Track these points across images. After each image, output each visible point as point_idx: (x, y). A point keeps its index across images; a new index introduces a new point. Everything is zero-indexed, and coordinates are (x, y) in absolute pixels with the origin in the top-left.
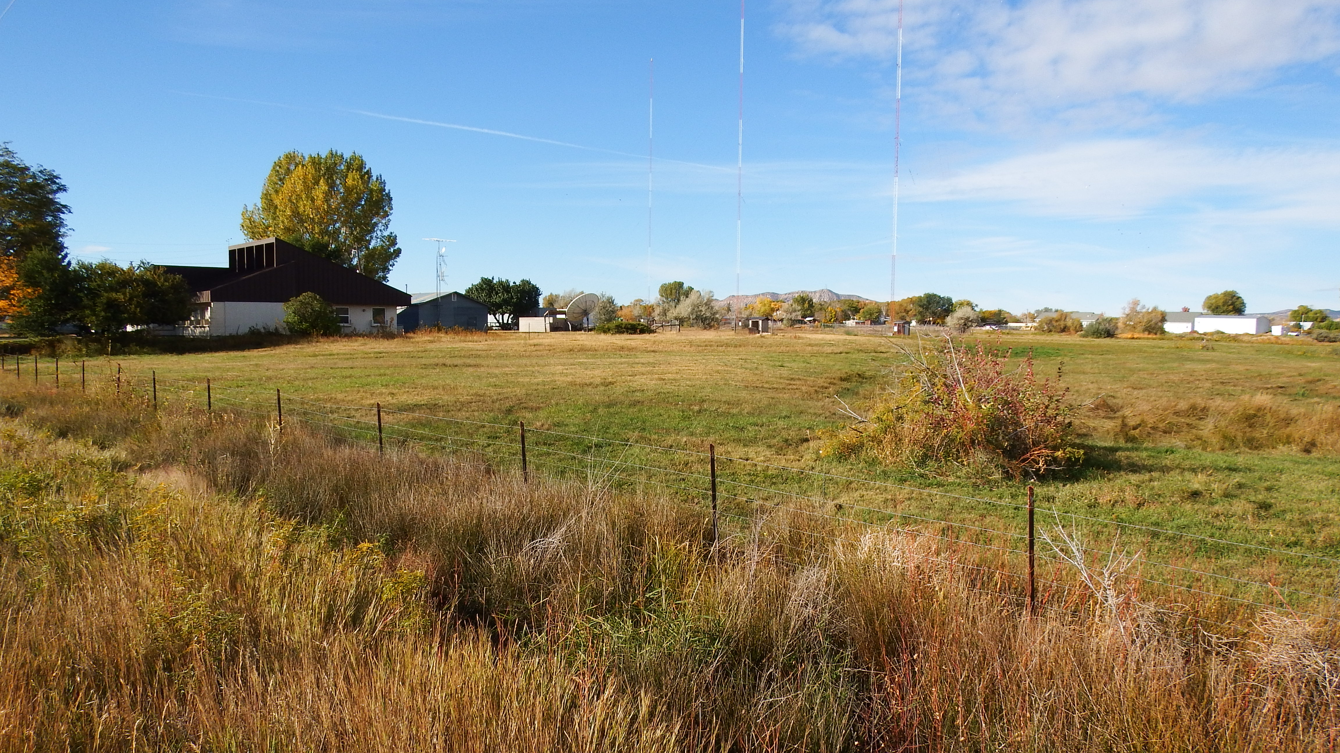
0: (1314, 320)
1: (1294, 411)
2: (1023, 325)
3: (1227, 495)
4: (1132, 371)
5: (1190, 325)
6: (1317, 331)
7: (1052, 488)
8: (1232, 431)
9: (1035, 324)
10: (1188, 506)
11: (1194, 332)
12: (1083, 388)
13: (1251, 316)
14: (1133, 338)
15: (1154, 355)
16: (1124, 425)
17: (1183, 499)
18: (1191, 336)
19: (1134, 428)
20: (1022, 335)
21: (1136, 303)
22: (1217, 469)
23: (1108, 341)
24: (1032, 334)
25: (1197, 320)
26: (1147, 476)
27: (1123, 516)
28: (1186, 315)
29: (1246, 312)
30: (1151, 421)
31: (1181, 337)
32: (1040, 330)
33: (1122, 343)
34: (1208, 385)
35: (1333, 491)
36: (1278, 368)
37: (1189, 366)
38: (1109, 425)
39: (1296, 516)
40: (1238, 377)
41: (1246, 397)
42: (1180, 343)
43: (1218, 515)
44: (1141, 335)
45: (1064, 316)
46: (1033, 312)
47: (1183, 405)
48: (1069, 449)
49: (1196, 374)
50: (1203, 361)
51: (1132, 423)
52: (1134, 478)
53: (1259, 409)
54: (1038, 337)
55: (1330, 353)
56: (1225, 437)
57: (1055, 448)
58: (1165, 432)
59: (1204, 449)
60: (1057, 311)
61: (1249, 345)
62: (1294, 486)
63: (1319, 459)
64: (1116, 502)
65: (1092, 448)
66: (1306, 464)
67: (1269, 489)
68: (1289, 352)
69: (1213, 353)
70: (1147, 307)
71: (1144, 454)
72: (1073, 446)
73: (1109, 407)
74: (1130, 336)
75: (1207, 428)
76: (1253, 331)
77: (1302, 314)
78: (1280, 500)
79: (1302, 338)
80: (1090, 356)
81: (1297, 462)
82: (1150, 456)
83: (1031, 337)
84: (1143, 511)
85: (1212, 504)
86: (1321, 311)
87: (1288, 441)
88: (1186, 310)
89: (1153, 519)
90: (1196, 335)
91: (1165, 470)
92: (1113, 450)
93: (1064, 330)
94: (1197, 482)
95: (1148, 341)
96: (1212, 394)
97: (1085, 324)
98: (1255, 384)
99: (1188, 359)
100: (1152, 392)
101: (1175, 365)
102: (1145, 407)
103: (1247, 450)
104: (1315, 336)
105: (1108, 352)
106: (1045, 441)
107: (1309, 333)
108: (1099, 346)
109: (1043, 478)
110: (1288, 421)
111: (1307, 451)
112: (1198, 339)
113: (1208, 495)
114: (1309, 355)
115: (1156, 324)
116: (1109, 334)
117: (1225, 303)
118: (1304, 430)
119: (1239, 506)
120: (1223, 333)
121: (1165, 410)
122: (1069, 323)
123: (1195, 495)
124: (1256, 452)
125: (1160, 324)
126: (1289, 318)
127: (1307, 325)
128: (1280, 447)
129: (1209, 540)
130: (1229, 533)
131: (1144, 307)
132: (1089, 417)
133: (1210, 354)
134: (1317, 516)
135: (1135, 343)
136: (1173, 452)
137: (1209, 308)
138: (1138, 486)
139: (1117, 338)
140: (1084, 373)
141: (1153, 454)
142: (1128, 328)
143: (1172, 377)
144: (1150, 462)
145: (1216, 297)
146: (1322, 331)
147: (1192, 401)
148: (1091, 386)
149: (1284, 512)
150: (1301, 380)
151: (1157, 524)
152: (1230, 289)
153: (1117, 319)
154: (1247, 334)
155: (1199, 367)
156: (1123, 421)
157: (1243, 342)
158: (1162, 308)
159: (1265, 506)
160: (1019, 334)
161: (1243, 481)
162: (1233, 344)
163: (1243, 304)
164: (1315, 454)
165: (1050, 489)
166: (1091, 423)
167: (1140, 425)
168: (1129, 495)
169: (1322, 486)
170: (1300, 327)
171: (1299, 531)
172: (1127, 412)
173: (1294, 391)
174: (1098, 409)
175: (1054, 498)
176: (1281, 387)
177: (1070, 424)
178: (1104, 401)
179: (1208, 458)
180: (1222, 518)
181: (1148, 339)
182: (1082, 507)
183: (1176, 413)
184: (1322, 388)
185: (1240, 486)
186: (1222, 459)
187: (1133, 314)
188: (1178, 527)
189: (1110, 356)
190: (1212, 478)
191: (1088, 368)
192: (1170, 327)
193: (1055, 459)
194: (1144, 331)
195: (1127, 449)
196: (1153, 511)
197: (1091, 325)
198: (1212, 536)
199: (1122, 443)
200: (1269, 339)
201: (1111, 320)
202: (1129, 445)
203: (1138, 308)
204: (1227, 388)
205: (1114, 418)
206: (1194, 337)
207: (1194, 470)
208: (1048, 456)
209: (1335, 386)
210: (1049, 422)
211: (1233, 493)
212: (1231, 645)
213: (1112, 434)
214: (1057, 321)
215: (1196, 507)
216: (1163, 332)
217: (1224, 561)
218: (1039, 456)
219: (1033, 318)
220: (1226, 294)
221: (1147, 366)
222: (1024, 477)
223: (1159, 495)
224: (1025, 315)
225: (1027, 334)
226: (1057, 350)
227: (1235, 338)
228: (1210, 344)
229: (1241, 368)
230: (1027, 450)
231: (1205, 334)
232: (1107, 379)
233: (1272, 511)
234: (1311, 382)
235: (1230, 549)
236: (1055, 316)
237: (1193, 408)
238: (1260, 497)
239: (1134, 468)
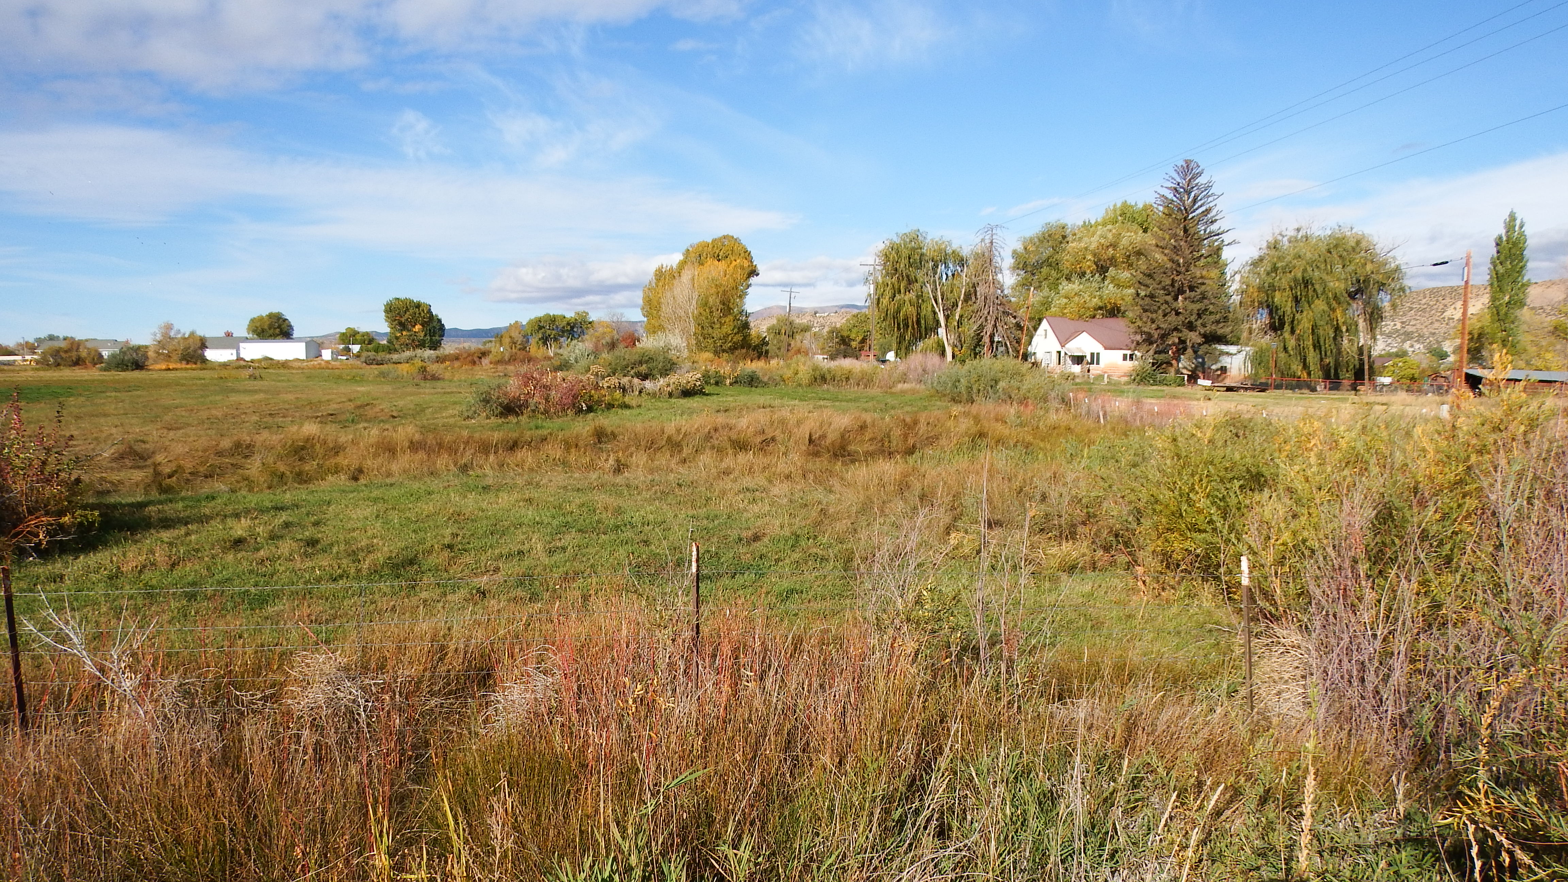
0: (361, 342)
1: (342, 439)
2: (19, 358)
3: (273, 537)
4: (167, 409)
5: (234, 352)
6: (365, 354)
7: (59, 565)
8: (282, 467)
9: (35, 357)
10: (230, 557)
11: (239, 359)
12: (104, 435)
13: (300, 340)
14: (169, 369)
15: (194, 388)
16: (157, 474)
17: (225, 550)
18: (238, 364)
19: (170, 477)
20: (18, 372)
21: (169, 327)
22: (262, 511)
23: (137, 374)
24: (33, 369)
25: (242, 345)
26: (183, 531)
27: (154, 582)
28: (229, 340)
29: (294, 336)
30: (188, 465)
31: (225, 365)
32: (43, 363)
33: (155, 375)
34: (255, 418)
35: (377, 516)
36: (329, 394)
37: (234, 398)
38: (138, 475)
39: (342, 547)
40: (287, 407)
41: (295, 428)
42: (224, 373)
43: (263, 561)
44: (178, 366)
45: (74, 345)
46: (31, 341)
47: (226, 443)
48: (79, 512)
49: (242, 406)
50: (250, 391)
51: (167, 470)
52: (166, 535)
53: (307, 440)
54: (42, 374)
55: (378, 376)
56: (273, 473)
57: (61, 513)
58: (206, 477)
59: (251, 490)
60: (65, 339)
61: (300, 371)
62: (341, 516)
63: (366, 485)
64: (144, 567)
65: (114, 506)
66: (352, 492)
67: (316, 524)
68: (340, 377)
69: (261, 382)
70: (182, 331)
71: (180, 505)
72: (84, 507)
73: (136, 453)
74: (164, 367)
75: (254, 467)
76: (303, 356)
77: (350, 337)
78: (327, 534)
79: (351, 361)
80: (113, 394)
81: (344, 491)
82: (187, 507)
83: (31, 373)
84: (177, 572)
85: (258, 550)
86: (367, 334)
87: (337, 470)
88: (229, 335)
89: (190, 578)
90: (242, 363)
91: (203, 520)
92: (142, 505)
93: (78, 362)
94: (240, 528)
95: (187, 373)
96: (260, 427)
97: (105, 354)
98: (305, 414)
99: (233, 391)
100: (191, 431)
101: (218, 398)
102: (179, 449)
103: (296, 485)
104: (363, 359)
105: (137, 388)
106: (46, 506)
107: (358, 356)
108: (125, 381)
109: (44, 554)
110: (337, 450)
111: (355, 479)
112: (244, 367)
113: (253, 541)
114: (358, 378)
115: (195, 351)
116: (138, 366)
117: (271, 327)
118: (350, 458)
119: (285, 547)
120: (271, 359)
121: (205, 451)
122: (84, 353)
123: (238, 543)
124: (305, 486)
125: (200, 352)
126: (337, 341)
127: (356, 348)
128: (330, 478)
129: (253, 590)
130: (275, 578)
131: (179, 331)
132: (112, 469)
133: (258, 384)
134: (363, 543)
135: (171, 375)
136: (213, 498)
137: (254, 331)
138: (171, 544)
139: (149, 370)
140: (106, 415)
141: (191, 504)
142: (162, 357)
143: (214, 412)
144: (187, 513)
145: (261, 319)
146: (369, 354)
147: (235, 438)
148: (114, 431)
149: (332, 545)
150: (350, 406)
151: (193, 584)
152: (275, 311)
153: (146, 347)
154: (298, 360)
155: (246, 399)
156: (154, 469)
157: (293, 368)
158: (200, 333)
159: (312, 543)
160: (13, 371)
161: (291, 519)
162: (282, 371)
163: (290, 327)
164: (362, 481)
165: (57, 567)
166: (114, 477)
167: (176, 472)
168: (160, 556)
169: (367, 512)
170: (349, 350)
171: (345, 561)
172: (159, 458)
173: (343, 417)
174: (123, 458)
175: (62, 577)
176: (332, 415)
177: (78, 481)
178: (131, 448)
179: (253, 500)
180: (268, 563)
181: (186, 369)
182: (99, 581)
183: (220, 454)
184: (370, 412)
185: (287, 525)
186: (267, 498)
187: (166, 339)
188: (219, 583)
189: (138, 393)
190: (257, 521)
191: (110, 408)
192: (211, 355)
193: (62, 528)
194: (181, 360)
195: (160, 502)
196: (190, 569)
197: (113, 356)
198: (256, 585)
199: (155, 495)
200: (319, 364)
201: (138, 349)
202: (163, 497)
203: (172, 334)
204: (276, 420)
205: (145, 466)
206: (240, 364)
207: (237, 516)
208: (52, 525)
209: (382, 410)
210: (48, 481)
211: (279, 534)
212: (265, 699)
213: (142, 486)
214: (66, 352)
215: (239, 556)
216: (204, 360)
217: (270, 610)
218: (37, 527)
219: (32, 349)
220: (271, 316)
221: (186, 401)
222: (19, 556)
223: (197, 551)
224: (21, 345)
225: (26, 370)
226: (70, 389)
227: (285, 365)
228: (257, 373)
229: (290, 397)
230: (21, 520)
231: (252, 361)
232: (134, 421)
233: (319, 546)
234: (359, 407)
235: (277, 595)
236: (63, 345)
237: (238, 445)
238: (307, 533)
239: (167, 523)
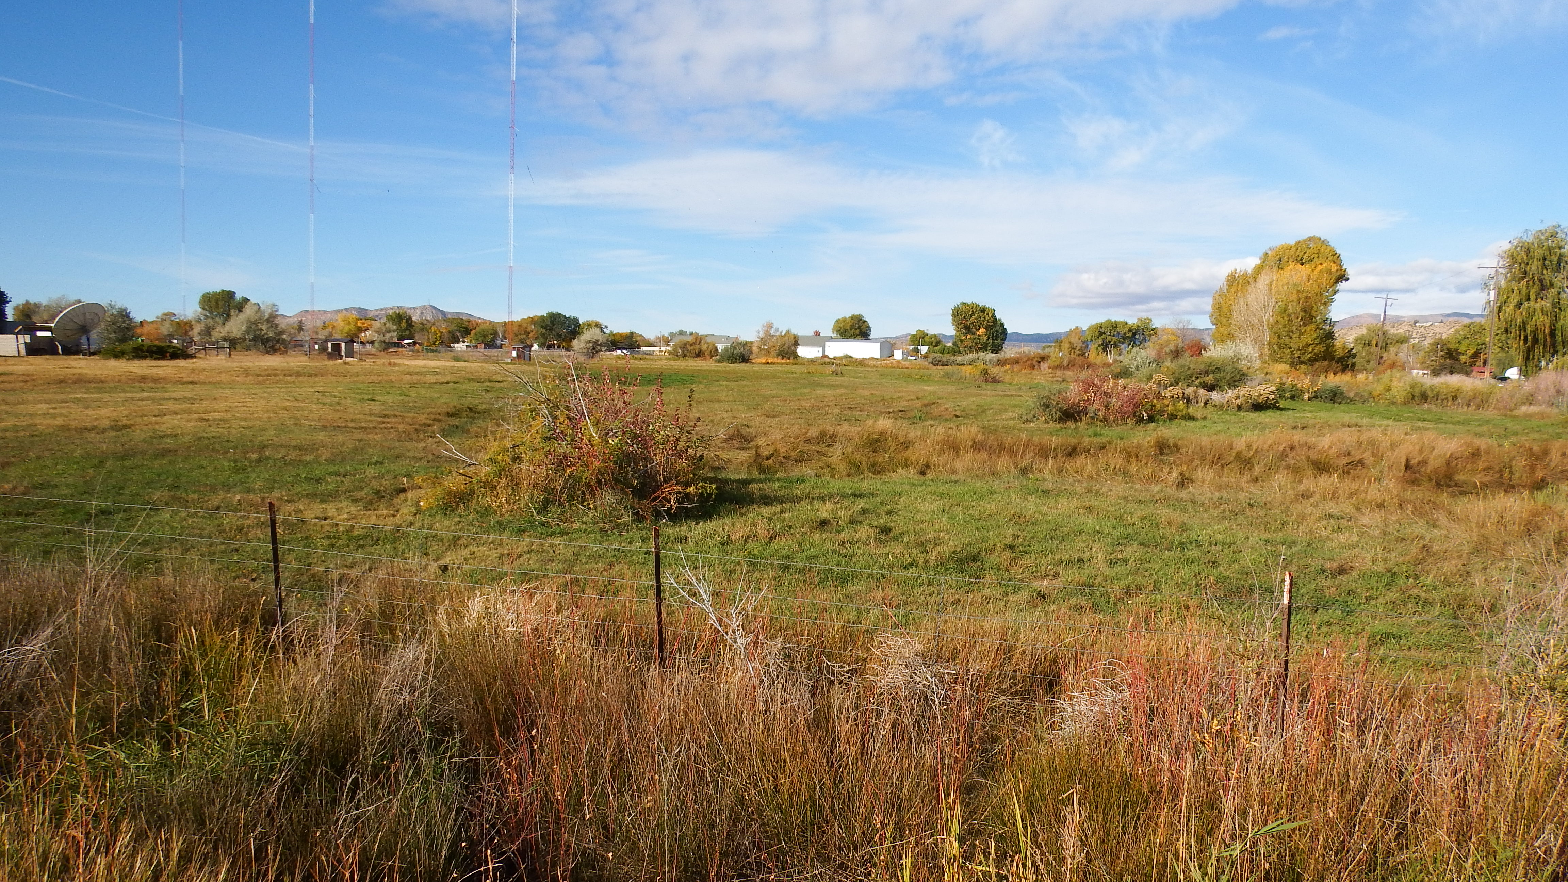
0: (930, 344)
1: (912, 435)
2: (656, 349)
3: (853, 522)
4: (766, 399)
5: (820, 349)
6: (932, 355)
7: (684, 528)
8: (858, 456)
9: (669, 349)
10: (817, 536)
11: (824, 356)
12: (718, 418)
13: (876, 340)
14: (768, 363)
15: (787, 381)
16: (758, 455)
17: (812, 529)
18: (822, 361)
19: (768, 459)
20: (656, 360)
21: (770, 326)
22: (844, 496)
23: (743, 366)
24: (667, 359)
25: (827, 343)
26: (779, 508)
27: (756, 552)
28: (817, 339)
29: (871, 336)
30: (783, 450)
31: (812, 361)
32: (674, 354)
33: (756, 368)
34: (837, 411)
35: (943, 511)
36: (900, 392)
37: (820, 392)
38: (743, 456)
39: (912, 538)
40: (863, 401)
41: (870, 422)
42: (812, 368)
43: (844, 543)
44: (775, 360)
45: (699, 339)
46: (666, 335)
47: (813, 432)
48: (701, 484)
49: (826, 399)
50: (832, 386)
51: (766, 453)
52: (766, 511)
53: (881, 433)
54: (672, 363)
55: (944, 376)
56: (851, 463)
57: (688, 484)
58: (796, 461)
59: (833, 476)
60: (691, 334)
61: (874, 369)
62: (911, 508)
63: (932, 480)
64: (749, 537)
65: (726, 481)
66: (921, 486)
67: (889, 513)
68: (909, 376)
69: (842, 378)
70: (780, 330)
71: (776, 485)
72: (705, 480)
73: (742, 436)
74: (764, 361)
75: (836, 455)
76: (878, 356)
77: (920, 338)
78: (898, 523)
79: (919, 361)
80: (724, 383)
81: (914, 484)
82: (781, 487)
83: (664, 362)
84: (774, 545)
85: (839, 532)
86: (935, 335)
87: (906, 464)
88: (817, 334)
89: (784, 552)
90: (827, 360)
91: (796, 500)
92: (746, 482)
93: (699, 354)
94: (825, 511)
95: (782, 367)
96: (841, 419)
97: (720, 348)
98: (879, 409)
99: (819, 385)
100: (785, 419)
101: (807, 391)
102: (777, 435)
103: (870, 474)
104: (930, 360)
105: (743, 378)
106: (677, 477)
107: (926, 357)
108: (734, 372)
109: (675, 517)
110: (907, 444)
111: (923, 473)
112: (829, 363)
113: (835, 524)
114: (925, 378)
115: (789, 348)
116: (744, 359)
117: (852, 327)
118: (918, 453)
119: (863, 532)
120: (851, 357)
121: (796, 438)
122: (704, 347)
123: (823, 524)
124: (879, 476)
125: (793, 348)
126: (908, 342)
127: (924, 349)
128: (900, 470)
129: (835, 568)
130: (854, 560)
131: (777, 330)
132: (723, 448)
133: (839, 379)
134: (930, 536)
135: (769, 368)
136: (803, 481)
137: (838, 331)
138: (770, 519)
139: (752, 363)
140: (719, 401)
141: (785, 484)
142: (763, 352)
143: (803, 403)
144: (782, 493)
145: (844, 320)
146: (936, 355)
147: (821, 427)
148: (725, 415)
149: (902, 534)
150: (918, 404)
151: (787, 557)
152: (857, 313)
153: (752, 343)
154: (873, 358)
155: (829, 392)
156: (756, 451)
157: (869, 366)
158: (794, 332)
159: (886, 530)
160: (652, 360)
161: (867, 506)
162: (860, 369)
163: (869, 328)
164: (929, 476)
165: (682, 529)
166: (725, 455)
167: (773, 454)
168: (761, 529)
169: (934, 507)
170: (918, 351)
171: (915, 551)
172: (760, 442)
173: (912, 414)
174: (732, 439)
175: (686, 538)
176: (901, 411)
177: (701, 457)
178: (738, 431)
179: (836, 485)
180: (848, 545)
181: (782, 364)
182: (714, 546)
183: (808, 441)
184: (936, 411)
185: (864, 511)
186: (847, 485)
187: (767, 337)
188: (808, 558)
189: (744, 383)
190: (839, 506)
191: (723, 395)
192: (802, 351)
193: (687, 495)
194: (778, 355)
195: (760, 481)
196: (783, 544)
197: (726, 350)
198: (838, 565)
199: (755, 474)
200: (892, 363)
201: (745, 344)
202: (762, 476)
203: (772, 332)
204: (854, 413)
205: (749, 448)
206: (825, 361)
207: (822, 499)
208: (680, 493)
209: (947, 409)
210: (680, 456)
211: (857, 519)
212: (852, 672)
213: (745, 465)
214: (691, 345)
215: (824, 536)
216: (796, 356)
217: (850, 589)
218: (670, 494)
219: (667, 342)
220: (853, 318)
221: (781, 392)
222: (656, 517)
223: (790, 527)
224: (659, 338)
225: (661, 360)
226: (692, 377)
227: (862, 363)
228: (839, 369)
229: (866, 393)
230: (658, 487)
231: (835, 358)
232: (741, 407)
233: (892, 535)
234: (926, 405)
235: (855, 576)
236: (690, 339)
237: (823, 434)
238: (881, 521)
239: (767, 500)
